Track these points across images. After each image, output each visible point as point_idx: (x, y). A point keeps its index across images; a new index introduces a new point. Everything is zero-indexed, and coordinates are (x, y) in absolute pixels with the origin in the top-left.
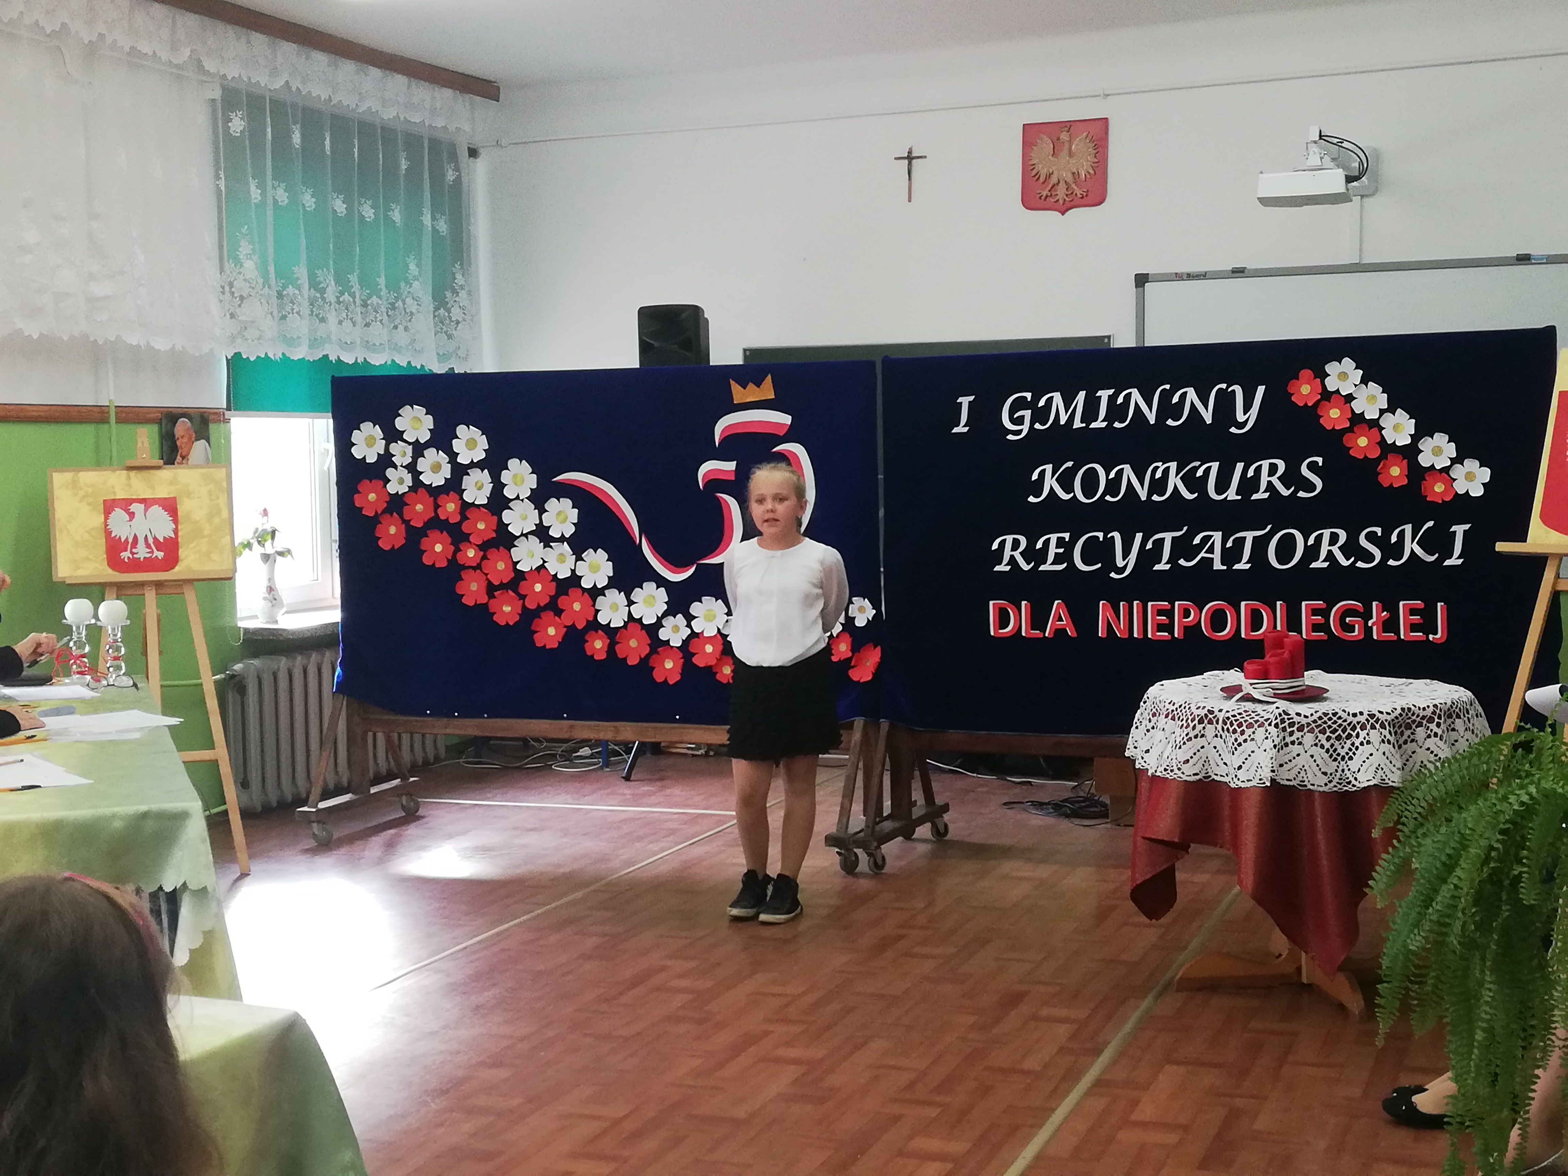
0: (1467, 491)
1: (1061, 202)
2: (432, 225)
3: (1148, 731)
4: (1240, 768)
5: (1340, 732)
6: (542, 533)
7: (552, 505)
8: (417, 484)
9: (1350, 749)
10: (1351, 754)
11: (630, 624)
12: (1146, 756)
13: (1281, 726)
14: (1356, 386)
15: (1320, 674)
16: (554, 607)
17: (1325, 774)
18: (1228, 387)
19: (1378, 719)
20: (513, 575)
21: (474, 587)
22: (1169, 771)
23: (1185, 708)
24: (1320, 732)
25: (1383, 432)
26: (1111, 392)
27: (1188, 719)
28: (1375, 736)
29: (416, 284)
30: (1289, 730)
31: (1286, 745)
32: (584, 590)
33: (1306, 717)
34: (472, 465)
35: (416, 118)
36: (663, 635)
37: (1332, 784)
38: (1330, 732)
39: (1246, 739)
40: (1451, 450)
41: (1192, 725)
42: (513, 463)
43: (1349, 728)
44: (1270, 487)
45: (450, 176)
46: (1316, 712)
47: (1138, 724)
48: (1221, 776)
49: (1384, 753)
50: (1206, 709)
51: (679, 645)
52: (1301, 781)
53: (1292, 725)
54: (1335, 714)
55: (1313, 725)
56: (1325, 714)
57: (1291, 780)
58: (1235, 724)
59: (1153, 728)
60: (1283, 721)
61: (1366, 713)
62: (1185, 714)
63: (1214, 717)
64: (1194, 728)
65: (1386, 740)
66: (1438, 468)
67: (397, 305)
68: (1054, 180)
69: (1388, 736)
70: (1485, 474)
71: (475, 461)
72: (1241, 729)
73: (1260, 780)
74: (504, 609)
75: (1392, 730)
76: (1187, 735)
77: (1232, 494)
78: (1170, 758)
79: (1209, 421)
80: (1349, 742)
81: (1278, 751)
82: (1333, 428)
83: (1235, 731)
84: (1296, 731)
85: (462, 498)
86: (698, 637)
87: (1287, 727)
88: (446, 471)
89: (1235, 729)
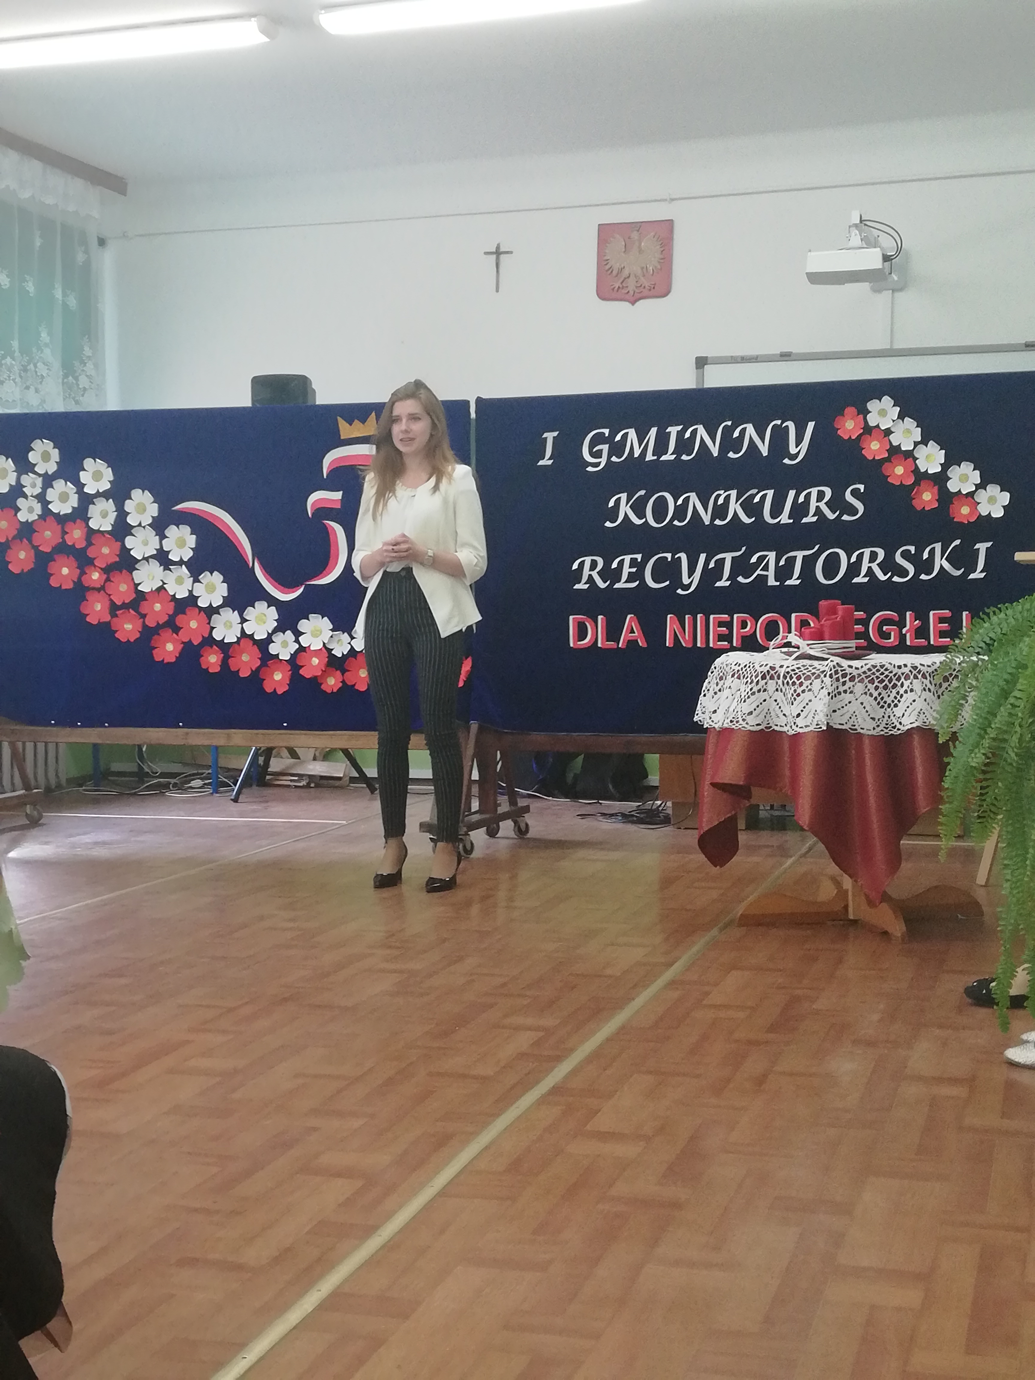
0: (990, 513)
1: (632, 293)
2: (63, 301)
3: (715, 693)
4: (798, 715)
5: (886, 682)
6: (162, 558)
7: (173, 532)
8: (46, 513)
9: (896, 698)
10: (896, 702)
11: (242, 641)
12: (713, 716)
13: (835, 677)
14: (894, 421)
16: (172, 625)
17: (873, 719)
18: (782, 423)
19: (919, 672)
20: (134, 596)
21: (98, 607)
22: (735, 723)
23: (749, 667)
24: (869, 682)
25: (917, 462)
26: (680, 428)
27: (752, 676)
28: (917, 685)
29: (47, 351)
30: (842, 680)
31: (839, 693)
32: (201, 609)
33: (857, 668)
34: (98, 494)
35: (50, 200)
36: (273, 649)
37: (880, 729)
38: (878, 682)
39: (804, 690)
40: (976, 477)
41: (755, 681)
42: (137, 494)
43: (894, 679)
44: (818, 511)
45: (80, 257)
46: (866, 665)
47: (706, 692)
48: (781, 726)
49: (925, 700)
50: (768, 666)
51: (288, 658)
52: (852, 725)
53: (844, 676)
54: (882, 666)
55: (863, 676)
56: (874, 667)
57: (843, 724)
58: (795, 677)
60: (836, 672)
61: (909, 665)
62: (749, 672)
63: (775, 673)
64: (758, 682)
65: (927, 689)
66: (964, 493)
67: (28, 368)
68: (626, 273)
69: (929, 685)
70: (1005, 498)
71: (101, 491)
72: (800, 681)
73: (817, 725)
74: (125, 626)
75: (932, 680)
76: (751, 689)
77: (785, 519)
78: (735, 711)
79: (765, 454)
80: (894, 691)
81: (832, 698)
82: (874, 458)
83: (794, 684)
84: (848, 681)
85: (88, 524)
86: (305, 651)
87: (840, 678)
88: (74, 501)
89: (794, 682)
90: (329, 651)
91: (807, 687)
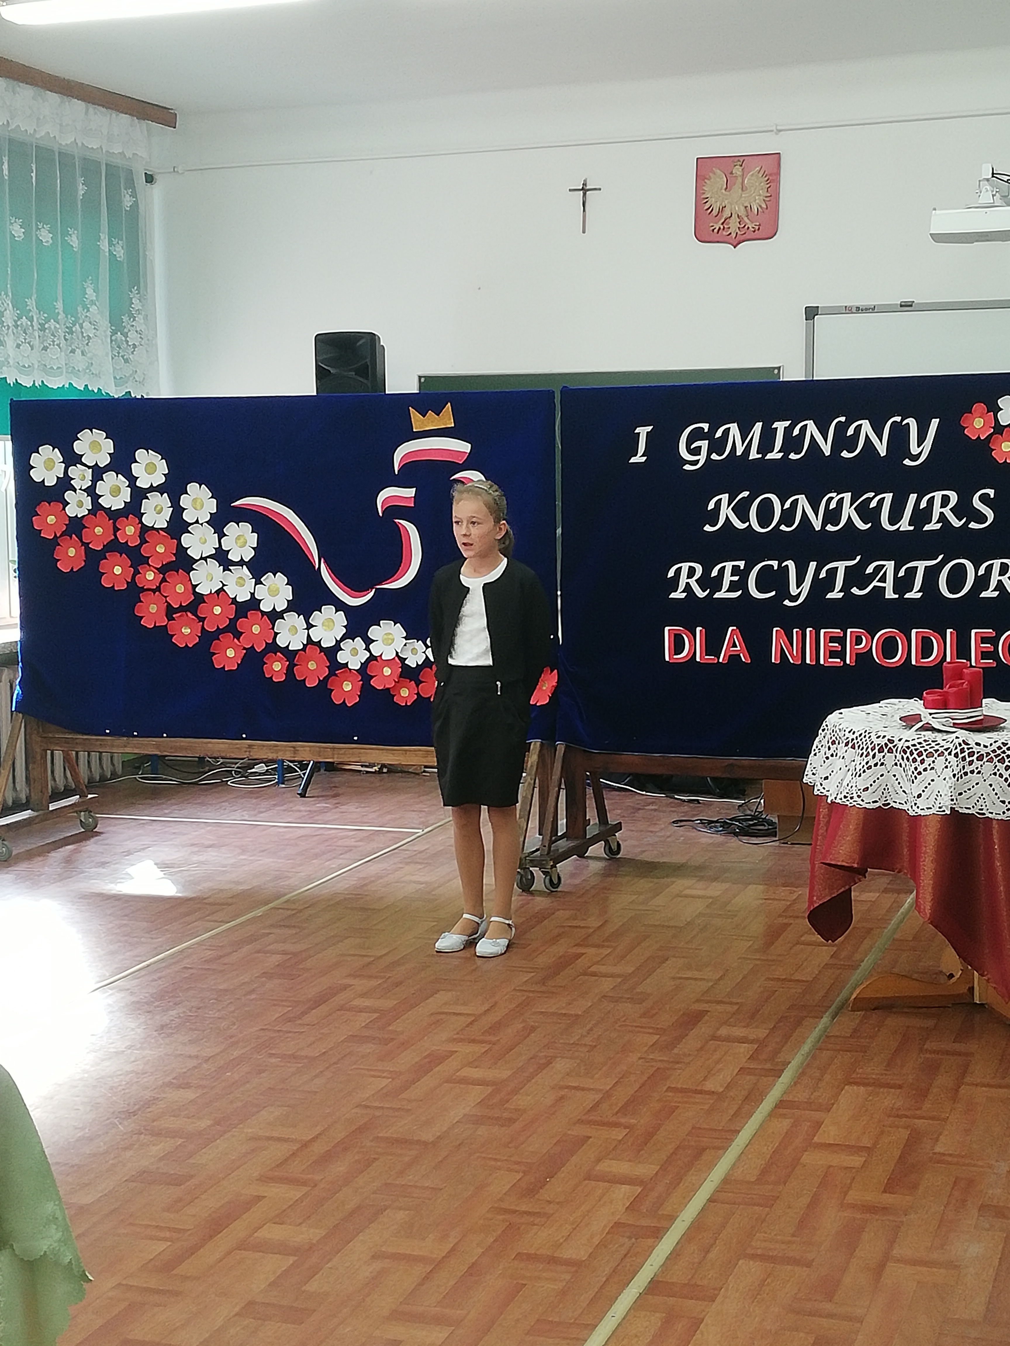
1: (734, 235)
2: (110, 251)
3: (827, 758)
4: (919, 796)
6: (221, 557)
7: (231, 529)
8: (97, 508)
11: (308, 648)
12: (824, 782)
13: (960, 756)
15: (994, 702)
16: (233, 630)
17: (1003, 802)
18: (902, 420)
20: (192, 598)
21: (153, 608)
22: (849, 798)
23: (865, 736)
24: (999, 761)
26: (787, 423)
27: (868, 748)
29: (93, 309)
30: (968, 760)
31: (966, 774)
32: (263, 613)
33: (985, 746)
34: (152, 489)
35: (94, 144)
36: (342, 657)
39: (926, 768)
41: (871, 754)
42: (192, 487)
44: (942, 518)
45: (128, 201)
46: (995, 742)
47: (817, 751)
48: (900, 803)
50: (886, 738)
51: (358, 668)
52: (980, 809)
53: (971, 754)
55: (992, 755)
56: (1004, 744)
57: (970, 808)
58: (915, 753)
59: (832, 755)
60: (962, 751)
62: (865, 743)
63: (894, 747)
64: (874, 756)
67: (74, 329)
68: (727, 213)
71: (155, 485)
72: (921, 758)
73: (940, 808)
74: (183, 630)
76: (867, 763)
77: (904, 525)
78: (850, 786)
79: (883, 453)
81: (958, 780)
82: (1005, 461)
83: (914, 760)
84: (975, 760)
85: (141, 522)
86: (376, 660)
87: (967, 757)
88: (126, 495)
89: (915, 758)
90: (403, 660)
91: (929, 765)
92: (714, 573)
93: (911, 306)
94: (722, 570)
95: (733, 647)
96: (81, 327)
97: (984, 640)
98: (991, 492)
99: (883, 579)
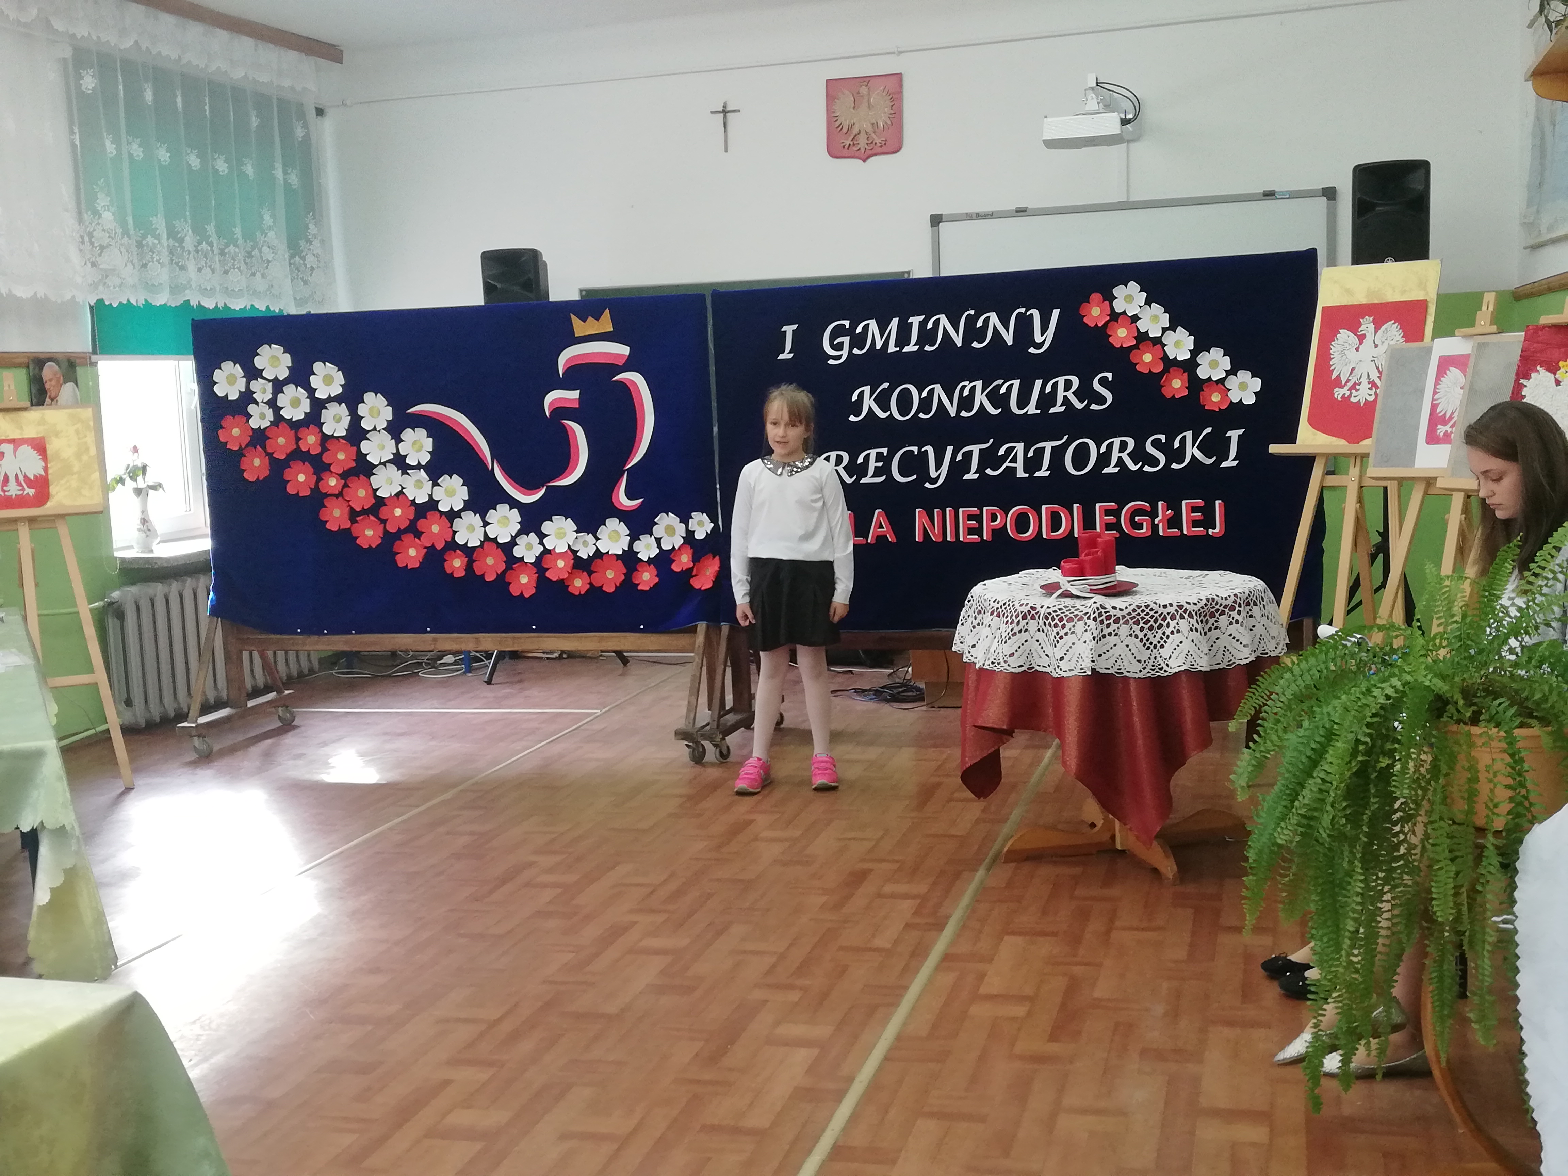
0: (1241, 400)
1: (863, 150)
2: (284, 179)
3: (974, 627)
4: (1062, 659)
5: (1152, 623)
6: (400, 462)
7: (408, 435)
8: (278, 419)
9: (1162, 638)
10: (1162, 642)
11: (485, 543)
12: (972, 650)
13: (1099, 620)
14: (1140, 307)
15: (1123, 569)
17: (1139, 661)
18: (1026, 311)
19: (1186, 610)
20: (374, 501)
21: (337, 513)
22: (996, 664)
23: (1009, 605)
24: (1134, 623)
25: (1165, 348)
26: (922, 318)
27: (1012, 615)
28: (1184, 625)
29: (271, 234)
30: (1106, 623)
31: (1104, 636)
32: (441, 513)
33: (1121, 610)
34: (330, 399)
35: (264, 78)
36: (517, 552)
37: (1147, 670)
38: (1144, 623)
39: (1067, 633)
40: (1226, 363)
41: (1016, 621)
42: (369, 397)
43: (1160, 619)
44: (1066, 401)
45: (299, 132)
46: (1130, 605)
47: (964, 621)
48: (1044, 667)
49: (1193, 641)
50: (1029, 606)
51: (533, 561)
52: (1118, 669)
54: (1147, 607)
55: (1128, 617)
56: (1138, 607)
57: (1109, 669)
58: (1057, 619)
59: (978, 624)
60: (1100, 615)
61: (1175, 604)
62: (1009, 611)
63: (1036, 613)
64: (1018, 623)
65: (1194, 628)
66: (1214, 379)
67: (253, 253)
68: (855, 130)
69: (1196, 625)
70: (1256, 384)
71: (333, 396)
72: (1062, 623)
73: (1082, 669)
74: (366, 533)
75: (1198, 618)
76: (1012, 630)
77: (1032, 409)
79: (1010, 342)
80: (1160, 632)
81: (1097, 643)
82: (1122, 346)
83: (1056, 626)
84: (1112, 623)
85: (321, 431)
86: (550, 554)
87: (1105, 620)
88: (305, 406)
89: (1056, 623)
90: (575, 552)
91: (1070, 629)
92: (860, 460)
93: (1026, 211)
94: (867, 457)
95: (879, 528)
96: (260, 251)
97: (1108, 512)
98: (1109, 376)
99: (1014, 460)
